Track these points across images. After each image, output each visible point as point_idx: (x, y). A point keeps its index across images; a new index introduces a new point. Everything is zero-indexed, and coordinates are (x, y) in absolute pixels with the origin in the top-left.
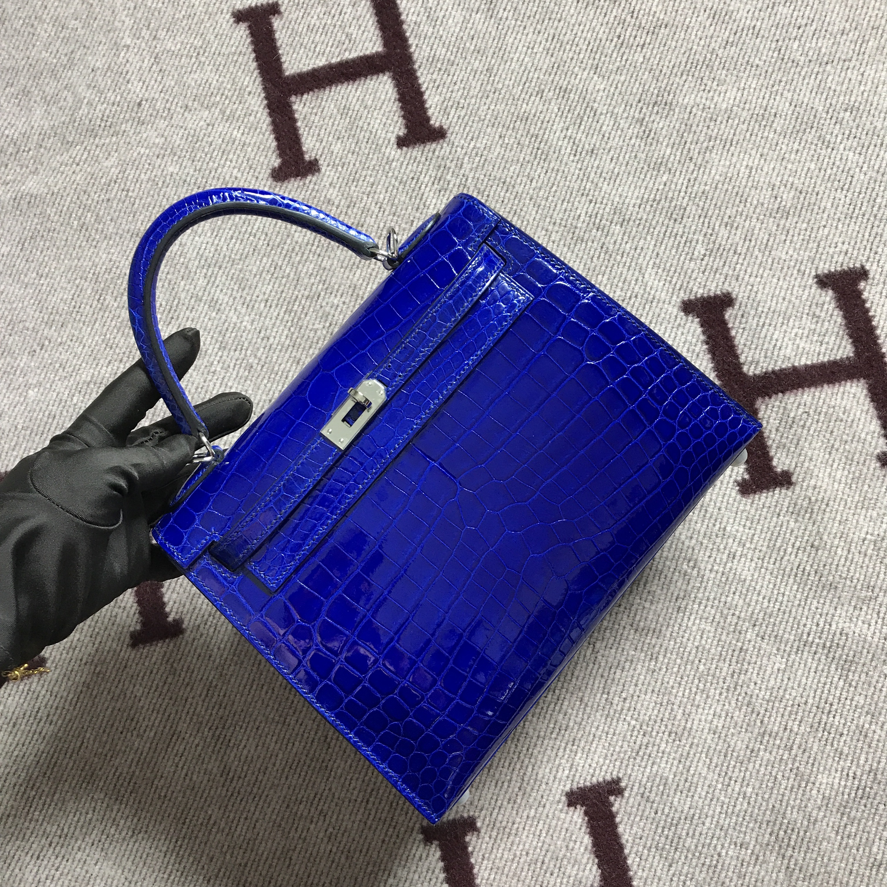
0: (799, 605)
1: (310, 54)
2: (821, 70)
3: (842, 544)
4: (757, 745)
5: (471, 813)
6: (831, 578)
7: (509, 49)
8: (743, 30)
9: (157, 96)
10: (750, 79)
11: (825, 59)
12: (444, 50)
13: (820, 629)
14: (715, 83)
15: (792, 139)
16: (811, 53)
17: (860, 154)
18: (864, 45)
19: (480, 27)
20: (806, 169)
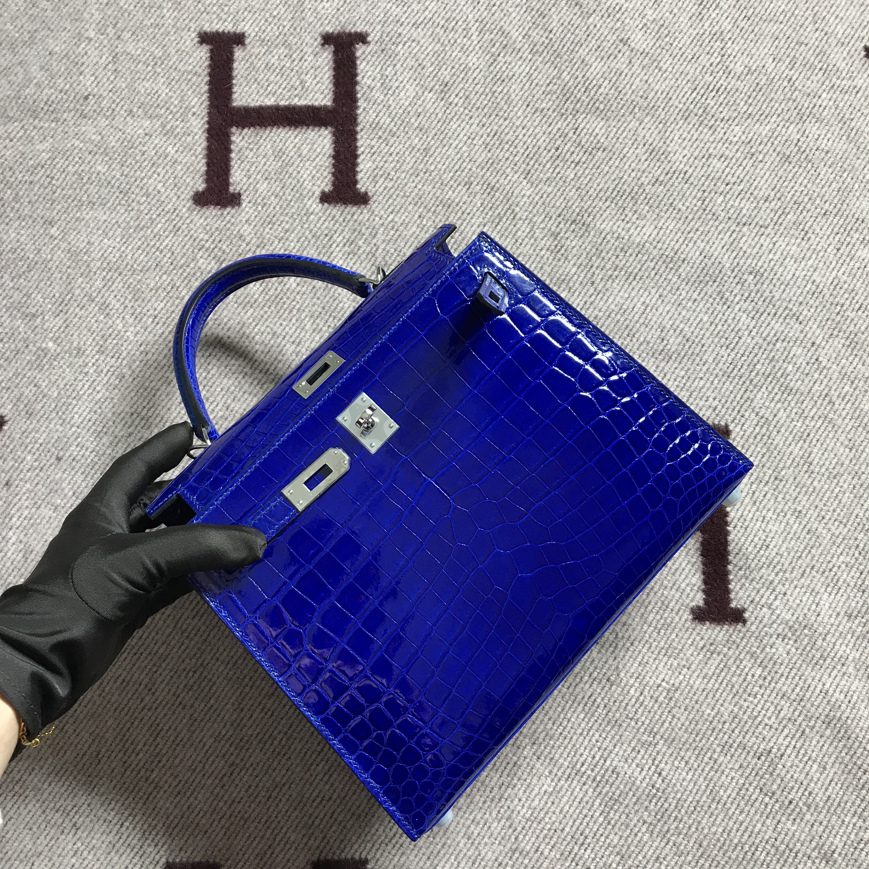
0: (581, 734)
1: (261, 91)
2: (738, 229)
3: (637, 684)
4: (507, 860)
5: (217, 860)
6: (618, 715)
7: (450, 134)
8: (674, 172)
9: (105, 94)
10: (669, 221)
11: (744, 220)
12: (389, 120)
13: (594, 762)
14: (636, 216)
15: (693, 288)
16: (732, 211)
17: (753, 318)
18: (783, 217)
19: (428, 106)
20: (698, 319)
